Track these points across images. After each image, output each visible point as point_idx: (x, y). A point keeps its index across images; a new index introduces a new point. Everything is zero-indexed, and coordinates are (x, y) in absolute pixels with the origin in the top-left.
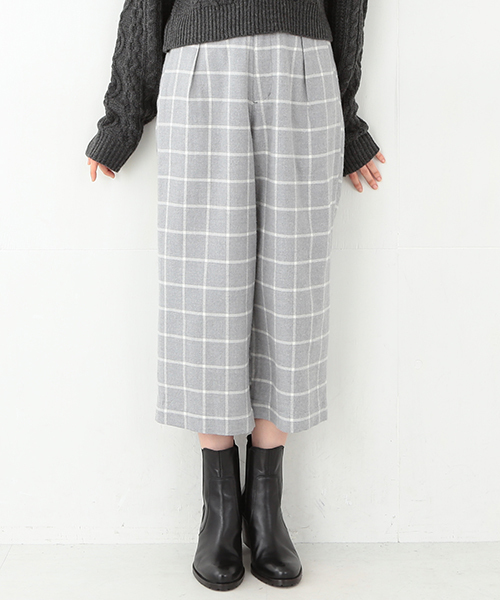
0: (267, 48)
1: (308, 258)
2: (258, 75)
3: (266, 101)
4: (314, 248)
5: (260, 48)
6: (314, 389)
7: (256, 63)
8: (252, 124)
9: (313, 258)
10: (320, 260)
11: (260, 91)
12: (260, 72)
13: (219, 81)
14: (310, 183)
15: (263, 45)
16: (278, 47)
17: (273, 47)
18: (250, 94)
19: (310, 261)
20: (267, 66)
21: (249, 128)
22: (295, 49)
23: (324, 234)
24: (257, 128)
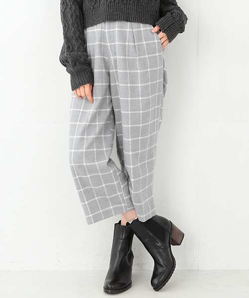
0: (112, 30)
1: (139, 136)
2: (108, 44)
3: (114, 57)
4: (142, 131)
5: (108, 30)
6: (146, 201)
7: (107, 38)
9: (141, 136)
10: (145, 137)
11: (110, 52)
12: (109, 43)
14: (140, 98)
15: (109, 28)
16: (117, 29)
17: (114, 30)
19: (140, 138)
20: (112, 39)
22: (128, 30)
23: (147, 124)
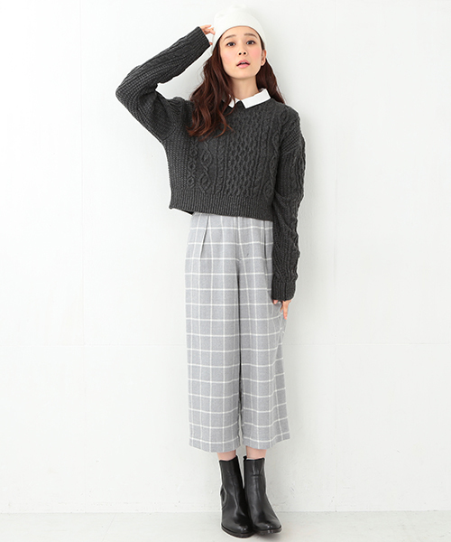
2: (241, 244)
3: (246, 259)
5: (241, 229)
7: (240, 237)
8: (238, 272)
11: (242, 253)
12: (242, 242)
13: (218, 248)
17: (249, 228)
18: (237, 255)
20: (246, 238)
21: (236, 274)
22: (262, 228)
24: (241, 274)
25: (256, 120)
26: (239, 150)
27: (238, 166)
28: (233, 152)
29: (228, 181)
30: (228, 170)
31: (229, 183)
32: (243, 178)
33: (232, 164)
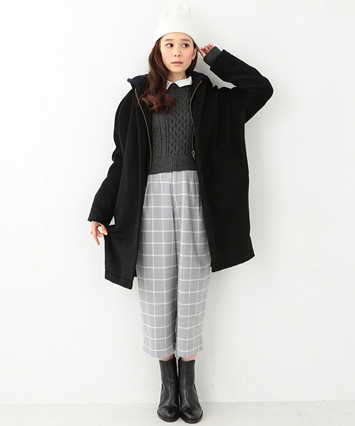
2: (175, 195)
3: (179, 207)
4: (200, 274)
5: (176, 183)
6: (196, 337)
7: (174, 190)
8: (174, 217)
10: (203, 279)
11: (176, 202)
13: (158, 198)
14: (198, 244)
16: (183, 182)
18: (172, 204)
19: (198, 279)
20: (179, 190)
21: (172, 219)
22: (191, 183)
23: (204, 267)
24: (176, 219)
25: (186, 98)
26: (176, 119)
27: (177, 132)
28: (172, 121)
29: (171, 144)
30: (169, 135)
31: (172, 146)
32: (182, 141)
33: (173, 130)
